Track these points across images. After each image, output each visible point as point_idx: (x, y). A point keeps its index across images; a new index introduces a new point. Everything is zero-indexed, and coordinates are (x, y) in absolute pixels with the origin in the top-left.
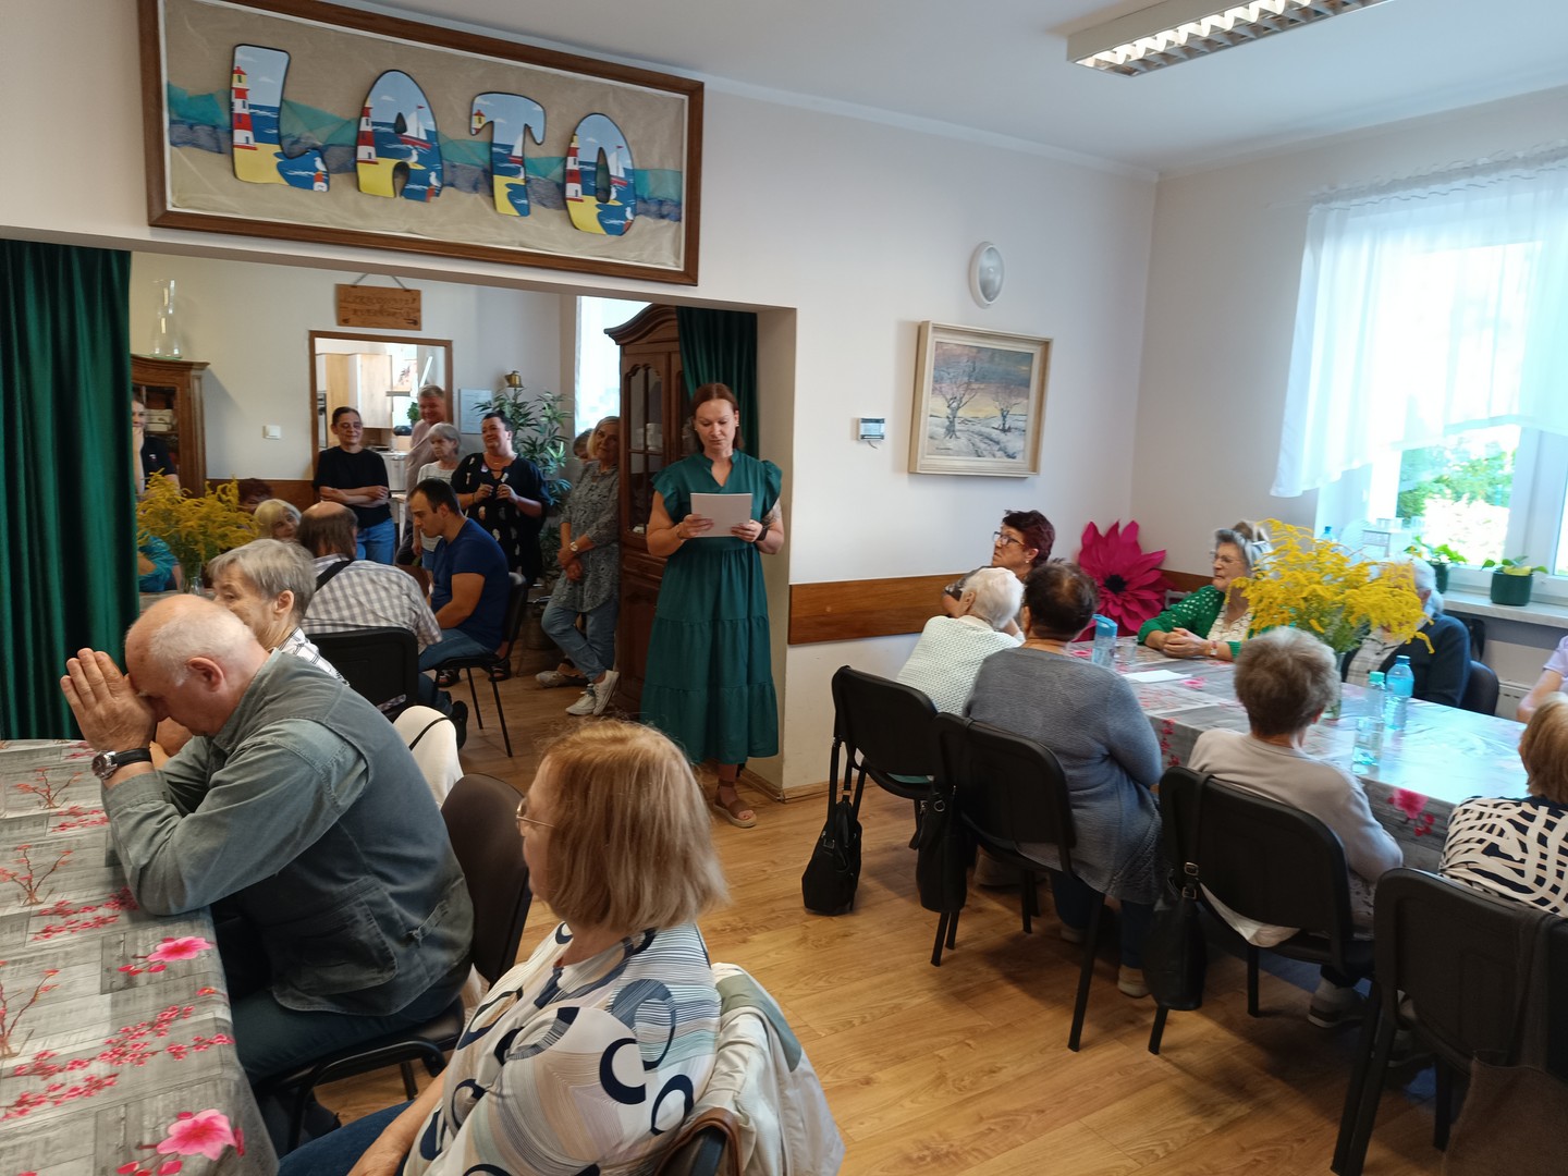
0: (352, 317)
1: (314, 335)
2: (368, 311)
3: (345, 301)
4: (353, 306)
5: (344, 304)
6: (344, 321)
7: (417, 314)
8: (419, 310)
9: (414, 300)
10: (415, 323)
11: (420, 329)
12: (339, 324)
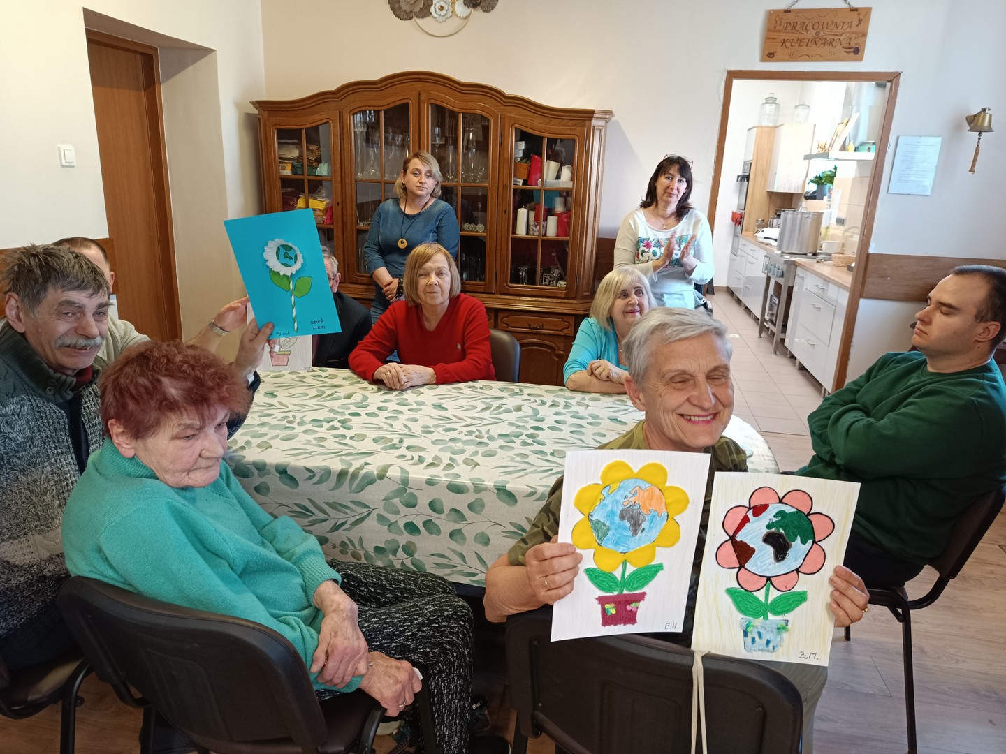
0: (779, 51)
1: (733, 75)
2: (800, 41)
3: (775, 30)
4: (784, 36)
5: (772, 34)
6: (769, 56)
7: (862, 39)
8: (864, 35)
9: (860, 21)
10: (856, 52)
11: (861, 60)
12: (763, 60)
